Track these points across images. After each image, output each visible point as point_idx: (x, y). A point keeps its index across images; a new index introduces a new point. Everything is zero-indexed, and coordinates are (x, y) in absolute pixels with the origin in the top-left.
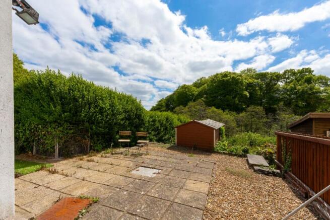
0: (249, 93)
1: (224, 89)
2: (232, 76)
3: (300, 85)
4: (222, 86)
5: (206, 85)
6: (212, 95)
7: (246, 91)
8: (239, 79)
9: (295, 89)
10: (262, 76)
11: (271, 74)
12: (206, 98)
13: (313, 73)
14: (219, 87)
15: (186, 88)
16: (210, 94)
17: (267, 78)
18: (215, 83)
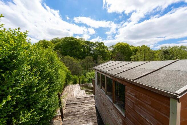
0: (83, 50)
1: (71, 46)
2: (75, 39)
3: (101, 49)
4: (70, 44)
5: (60, 42)
6: (64, 49)
7: (82, 48)
8: (78, 42)
9: (100, 50)
10: (88, 42)
11: (91, 42)
12: (61, 50)
13: (104, 45)
14: (68, 44)
15: (45, 42)
16: (63, 48)
17: (90, 44)
18: (66, 42)
